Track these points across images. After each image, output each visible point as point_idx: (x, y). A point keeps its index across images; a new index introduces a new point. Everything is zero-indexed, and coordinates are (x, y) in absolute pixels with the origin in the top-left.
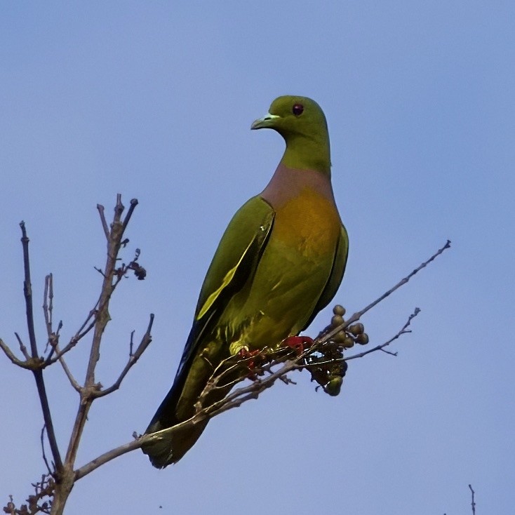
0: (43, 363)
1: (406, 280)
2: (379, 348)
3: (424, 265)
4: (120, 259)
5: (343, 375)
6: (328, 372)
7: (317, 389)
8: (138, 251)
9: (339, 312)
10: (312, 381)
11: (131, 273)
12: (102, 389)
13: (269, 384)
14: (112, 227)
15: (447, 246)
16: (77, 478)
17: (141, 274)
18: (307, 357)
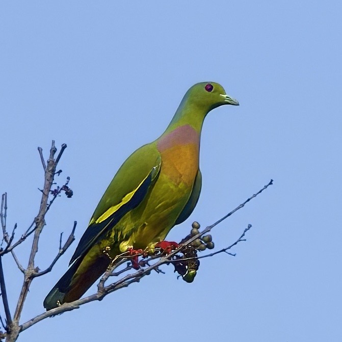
0: (2, 252)
1: (243, 205)
2: (224, 250)
3: (255, 196)
4: (56, 184)
5: (197, 269)
6: (187, 267)
7: (178, 277)
8: (68, 178)
9: (196, 226)
10: (175, 272)
11: (63, 192)
12: (40, 271)
13: (148, 273)
14: (48, 162)
15: (271, 183)
16: (21, 331)
17: (69, 194)
18: (172, 256)
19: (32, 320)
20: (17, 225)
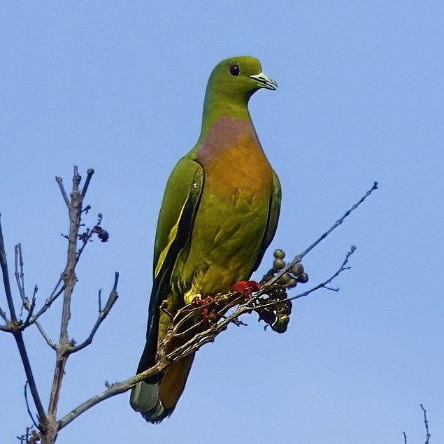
0: (22, 326)
1: (341, 222)
2: (322, 285)
3: (356, 206)
4: (84, 225)
5: (289, 313)
6: (275, 312)
7: (265, 327)
8: (100, 216)
10: (259, 321)
11: (95, 236)
12: (76, 345)
13: (224, 328)
14: (72, 196)
15: (375, 187)
16: (60, 428)
17: (104, 237)
18: (255, 301)
19: (74, 412)
20: (38, 287)
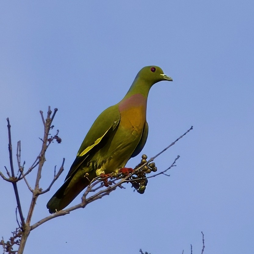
0: (17, 179)
1: (174, 143)
2: (162, 173)
3: (181, 137)
4: (50, 134)
5: (146, 185)
6: (139, 184)
7: (134, 190)
8: (58, 131)
9: (144, 158)
10: (132, 187)
11: (55, 140)
12: (42, 191)
13: (114, 189)
14: (46, 120)
15: (191, 129)
16: (31, 229)
17: (59, 141)
18: (130, 177)
19: (39, 222)
